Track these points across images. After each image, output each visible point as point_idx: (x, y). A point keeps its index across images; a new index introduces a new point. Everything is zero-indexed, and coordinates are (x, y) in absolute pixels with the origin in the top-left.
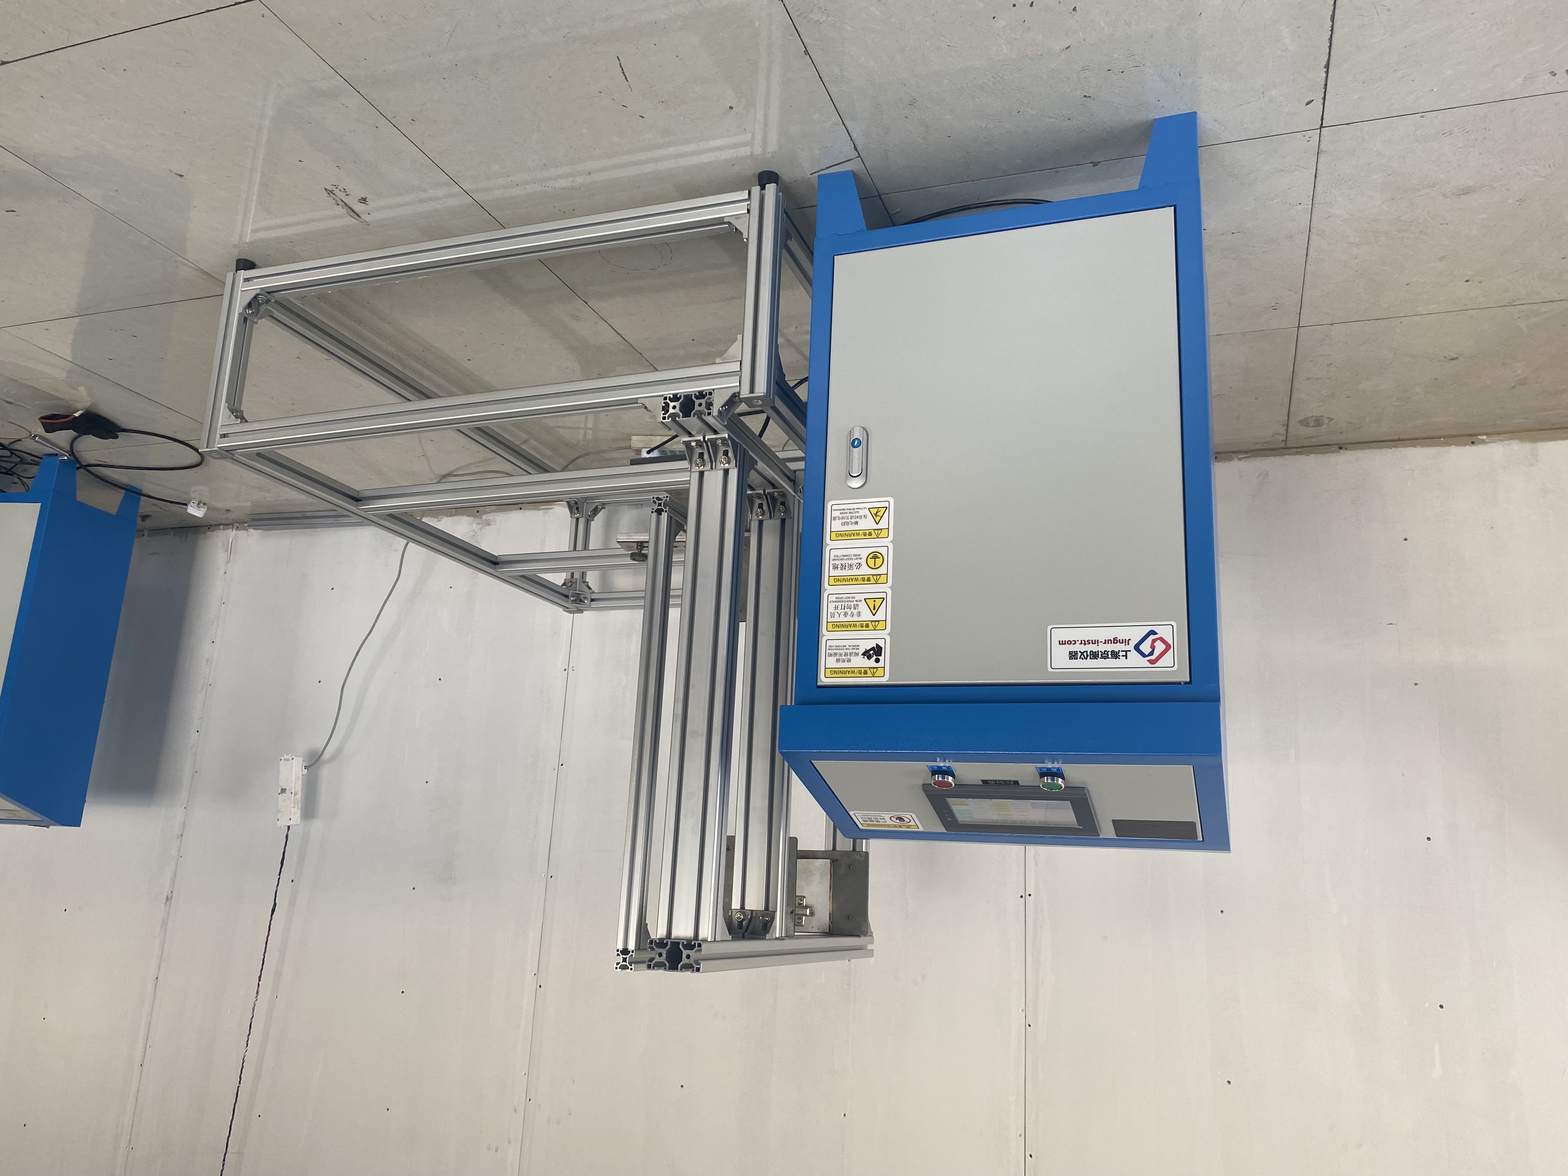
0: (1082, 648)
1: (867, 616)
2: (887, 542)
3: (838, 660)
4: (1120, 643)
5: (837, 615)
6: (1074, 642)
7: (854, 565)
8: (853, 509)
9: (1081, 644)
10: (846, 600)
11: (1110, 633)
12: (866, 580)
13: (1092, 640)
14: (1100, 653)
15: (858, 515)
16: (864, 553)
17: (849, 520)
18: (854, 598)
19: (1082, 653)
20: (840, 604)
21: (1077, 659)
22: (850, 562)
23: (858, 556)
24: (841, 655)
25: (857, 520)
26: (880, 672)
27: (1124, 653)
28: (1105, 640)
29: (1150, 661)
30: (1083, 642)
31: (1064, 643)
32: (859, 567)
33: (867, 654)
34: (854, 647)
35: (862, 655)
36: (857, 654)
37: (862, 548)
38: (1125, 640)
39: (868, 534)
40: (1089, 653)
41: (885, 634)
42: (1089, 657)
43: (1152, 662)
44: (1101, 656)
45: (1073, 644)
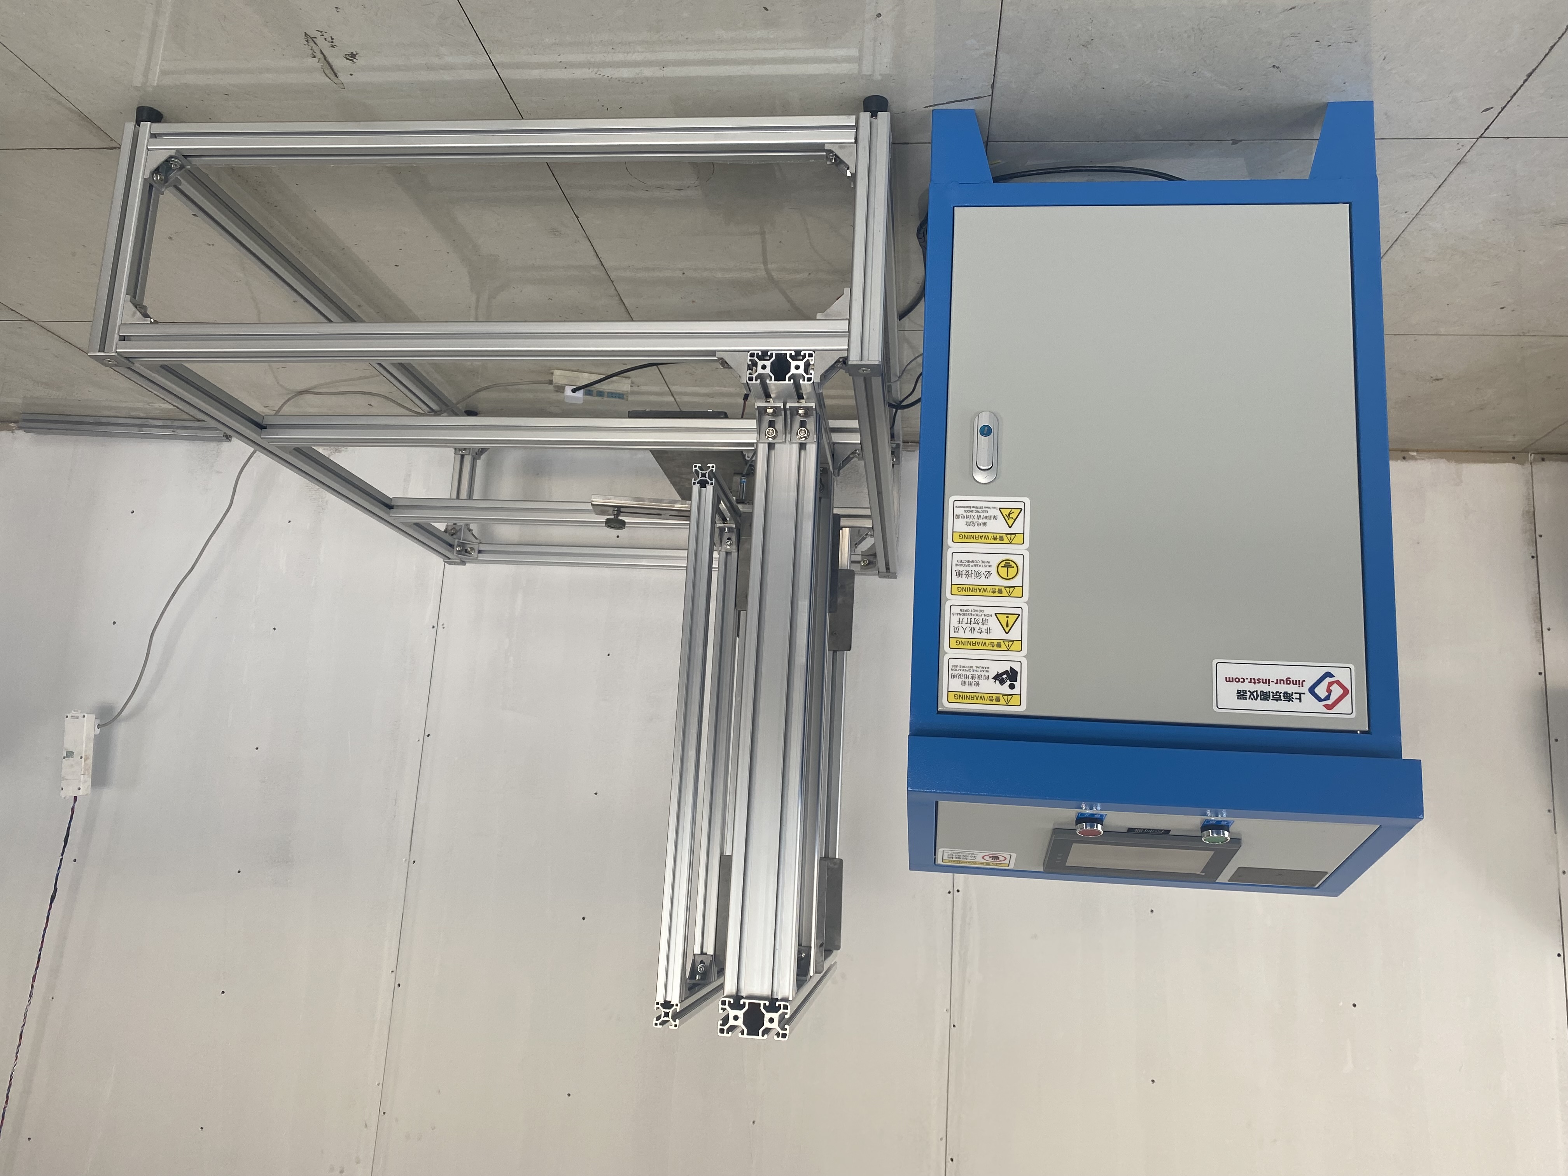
0: (1252, 687)
1: (998, 633)
2: (1023, 549)
3: (963, 683)
4: (1293, 684)
5: (961, 630)
6: (1242, 680)
7: (982, 573)
8: (980, 508)
9: (1250, 682)
10: (973, 613)
11: (1283, 672)
12: (998, 591)
13: (1263, 679)
14: (1271, 694)
15: (987, 515)
16: (995, 560)
17: (975, 520)
18: (982, 611)
19: (1252, 693)
20: (966, 617)
21: (1246, 699)
22: (977, 569)
23: (987, 563)
24: (967, 677)
25: (985, 521)
26: (1015, 700)
27: (1298, 696)
28: (1277, 680)
29: (1326, 706)
30: (1253, 681)
31: (1231, 680)
32: (988, 576)
33: (999, 678)
34: (983, 669)
35: (993, 679)
36: (987, 678)
37: (994, 553)
38: (1299, 681)
39: (999, 538)
40: (1259, 694)
41: (1021, 656)
42: (1259, 698)
43: (1329, 707)
44: (1273, 697)
45: (1241, 682)
